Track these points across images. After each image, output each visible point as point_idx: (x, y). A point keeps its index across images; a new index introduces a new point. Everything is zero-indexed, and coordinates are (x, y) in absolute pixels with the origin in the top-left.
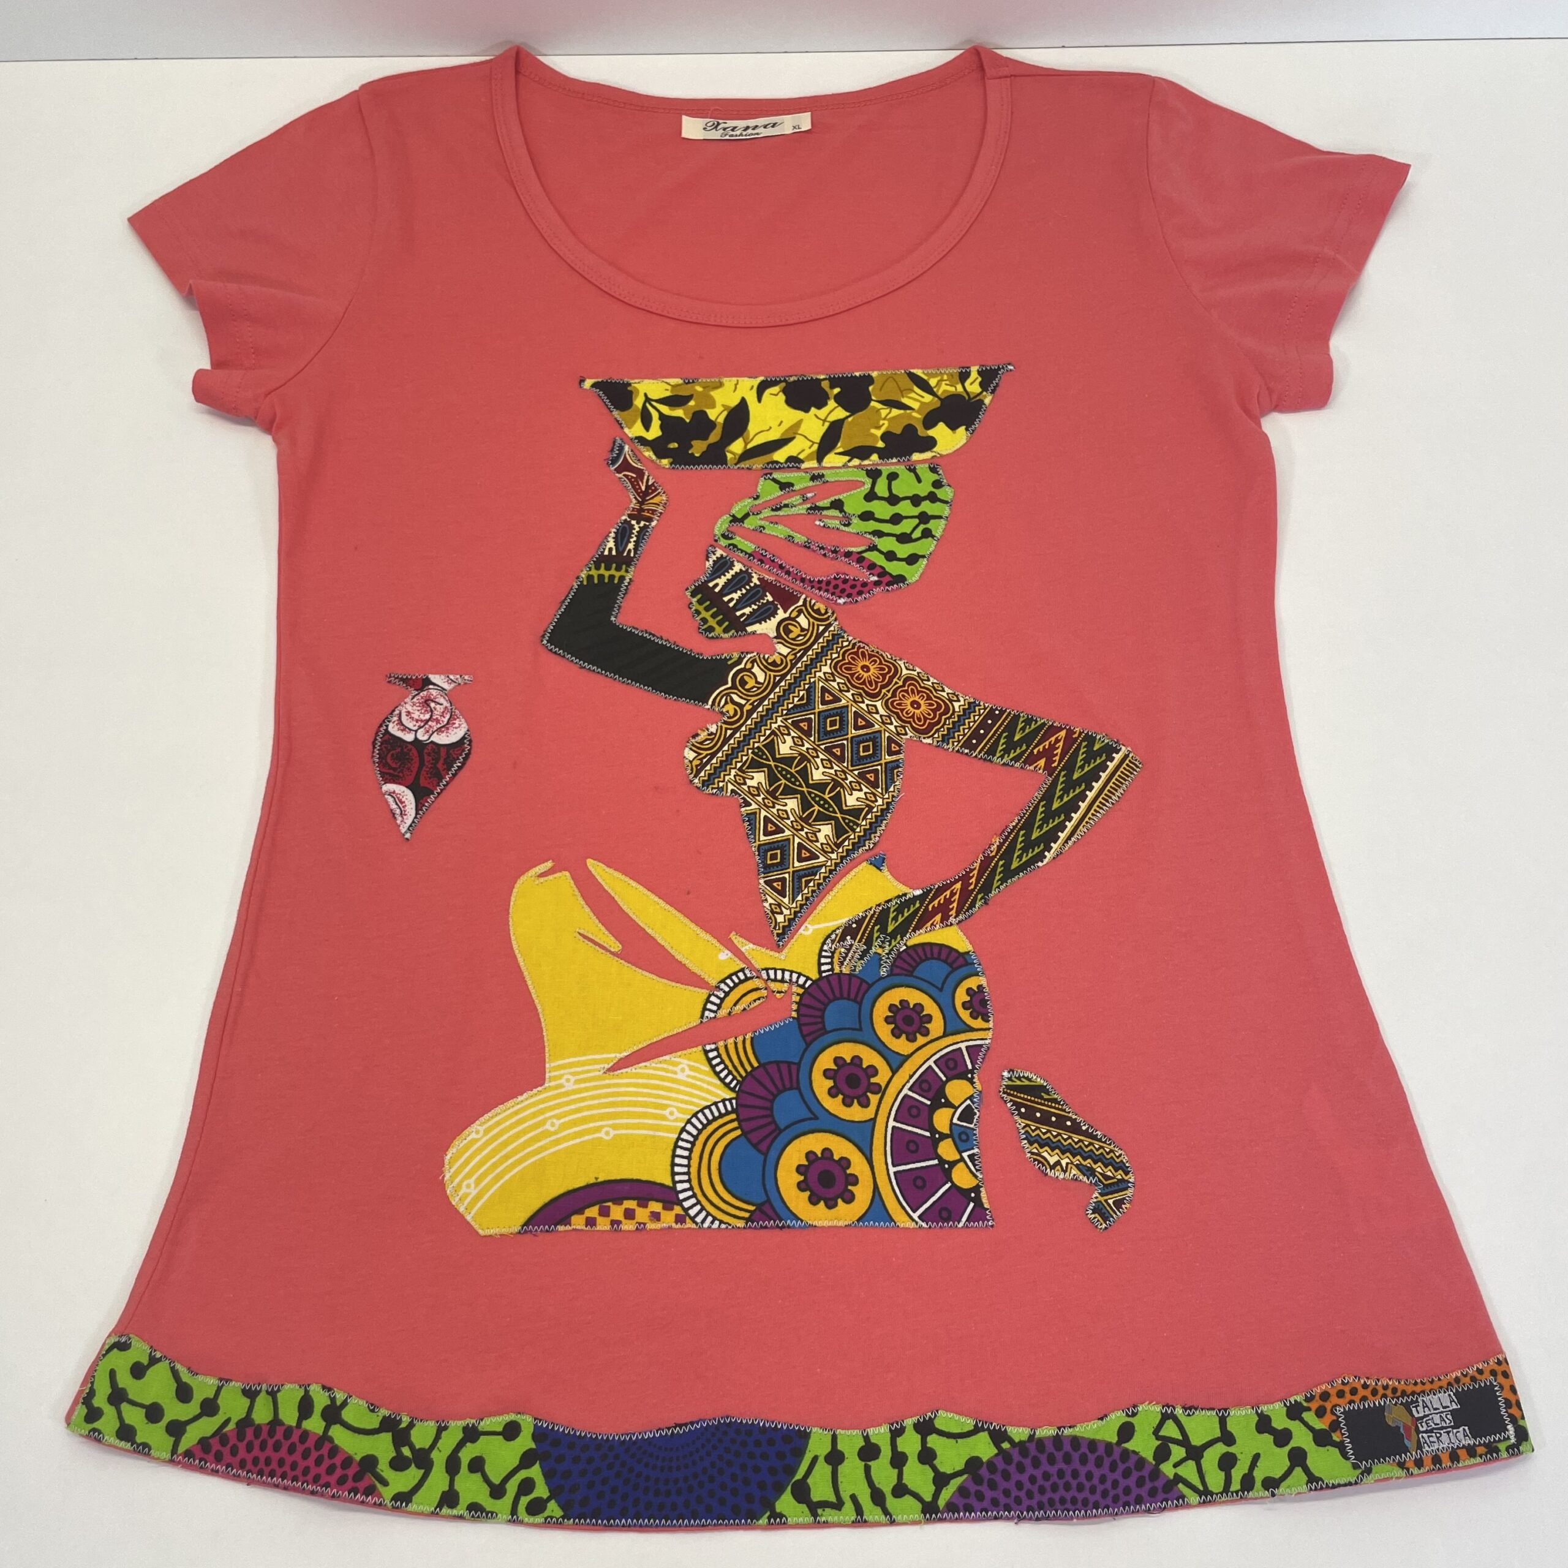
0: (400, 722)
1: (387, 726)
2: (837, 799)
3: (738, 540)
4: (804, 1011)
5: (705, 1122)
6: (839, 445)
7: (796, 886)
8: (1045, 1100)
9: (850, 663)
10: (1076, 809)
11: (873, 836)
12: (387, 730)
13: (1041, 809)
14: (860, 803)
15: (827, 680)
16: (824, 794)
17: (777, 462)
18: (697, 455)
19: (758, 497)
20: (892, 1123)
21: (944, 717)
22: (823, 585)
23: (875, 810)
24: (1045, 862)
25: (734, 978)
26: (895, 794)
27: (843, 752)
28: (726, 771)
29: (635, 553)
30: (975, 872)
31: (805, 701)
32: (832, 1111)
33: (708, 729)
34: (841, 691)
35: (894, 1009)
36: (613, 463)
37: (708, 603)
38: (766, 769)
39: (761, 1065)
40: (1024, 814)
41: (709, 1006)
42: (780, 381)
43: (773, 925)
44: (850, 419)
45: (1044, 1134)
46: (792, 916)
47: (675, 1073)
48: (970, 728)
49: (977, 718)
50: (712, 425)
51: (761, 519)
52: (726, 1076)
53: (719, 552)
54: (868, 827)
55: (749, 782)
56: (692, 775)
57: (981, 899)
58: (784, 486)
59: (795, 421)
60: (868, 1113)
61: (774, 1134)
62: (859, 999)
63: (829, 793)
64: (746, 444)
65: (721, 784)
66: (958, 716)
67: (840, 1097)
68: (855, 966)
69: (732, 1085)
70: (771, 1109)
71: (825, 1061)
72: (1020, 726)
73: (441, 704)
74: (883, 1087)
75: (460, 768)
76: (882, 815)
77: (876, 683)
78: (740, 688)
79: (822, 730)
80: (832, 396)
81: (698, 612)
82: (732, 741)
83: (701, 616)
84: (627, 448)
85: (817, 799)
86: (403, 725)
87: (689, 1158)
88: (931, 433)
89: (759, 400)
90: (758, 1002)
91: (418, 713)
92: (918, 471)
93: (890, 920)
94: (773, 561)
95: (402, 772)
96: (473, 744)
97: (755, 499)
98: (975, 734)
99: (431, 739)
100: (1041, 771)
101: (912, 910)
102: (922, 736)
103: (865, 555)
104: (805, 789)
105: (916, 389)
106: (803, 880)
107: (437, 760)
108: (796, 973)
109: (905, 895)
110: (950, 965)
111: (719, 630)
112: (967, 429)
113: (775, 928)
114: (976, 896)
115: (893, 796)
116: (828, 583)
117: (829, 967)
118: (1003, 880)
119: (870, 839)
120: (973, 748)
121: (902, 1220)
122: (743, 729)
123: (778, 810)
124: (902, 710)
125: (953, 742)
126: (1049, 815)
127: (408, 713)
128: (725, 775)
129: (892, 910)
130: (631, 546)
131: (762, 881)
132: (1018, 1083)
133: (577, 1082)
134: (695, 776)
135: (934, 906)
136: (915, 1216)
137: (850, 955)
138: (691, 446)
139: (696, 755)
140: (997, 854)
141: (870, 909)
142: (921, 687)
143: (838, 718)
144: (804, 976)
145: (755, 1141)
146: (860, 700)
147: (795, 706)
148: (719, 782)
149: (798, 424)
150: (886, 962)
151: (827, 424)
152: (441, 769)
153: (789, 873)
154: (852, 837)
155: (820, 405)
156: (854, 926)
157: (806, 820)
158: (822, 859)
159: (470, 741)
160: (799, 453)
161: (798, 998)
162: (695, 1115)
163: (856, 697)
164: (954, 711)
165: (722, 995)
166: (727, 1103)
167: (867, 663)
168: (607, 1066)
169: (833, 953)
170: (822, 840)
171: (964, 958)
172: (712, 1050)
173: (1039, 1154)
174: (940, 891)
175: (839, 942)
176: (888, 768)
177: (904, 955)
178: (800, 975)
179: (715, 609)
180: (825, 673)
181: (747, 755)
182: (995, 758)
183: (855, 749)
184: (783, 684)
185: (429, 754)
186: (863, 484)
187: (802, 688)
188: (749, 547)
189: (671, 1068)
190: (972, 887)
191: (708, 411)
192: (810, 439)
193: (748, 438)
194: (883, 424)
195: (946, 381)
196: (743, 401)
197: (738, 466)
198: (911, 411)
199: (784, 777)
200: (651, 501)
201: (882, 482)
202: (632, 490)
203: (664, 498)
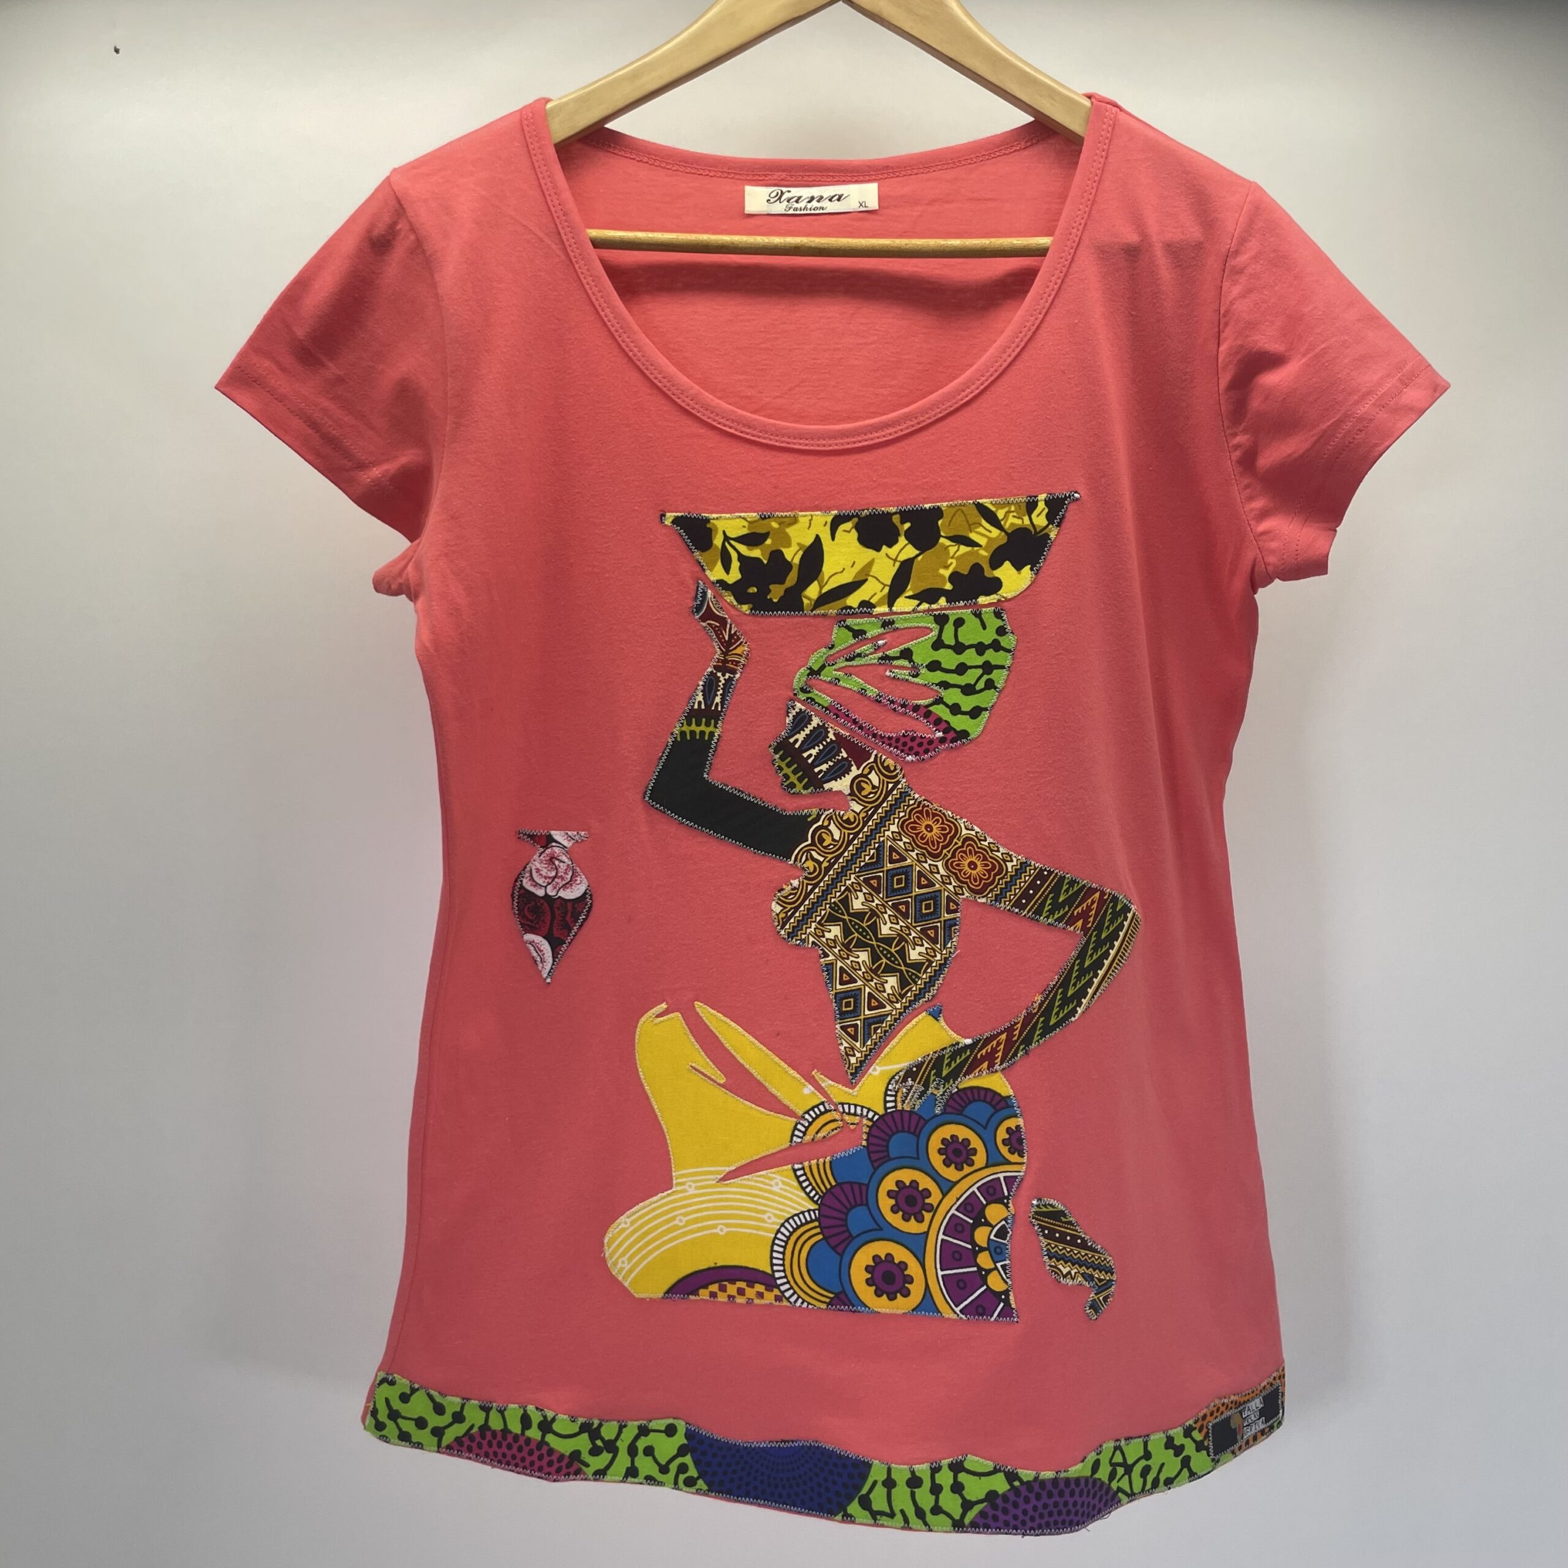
0: (532, 878)
1: (521, 881)
2: (902, 953)
3: (816, 694)
4: (873, 1140)
5: (795, 1226)
6: (909, 587)
7: (866, 1032)
8: (1063, 1223)
9: (915, 822)
10: (1101, 966)
11: (931, 988)
12: (521, 885)
13: (1076, 968)
14: (921, 958)
15: (894, 839)
16: (891, 948)
17: (851, 608)
18: (775, 600)
19: (833, 646)
20: (941, 1236)
21: (997, 877)
22: (893, 741)
23: (934, 964)
24: (1077, 1017)
25: (816, 1110)
26: (952, 951)
27: (907, 909)
28: (807, 924)
29: (722, 708)
30: (1019, 1025)
31: (874, 860)
32: (894, 1225)
33: (791, 884)
34: (907, 850)
35: (946, 1142)
36: (698, 611)
37: (789, 759)
38: (841, 923)
39: (838, 1184)
40: (1063, 973)
41: (797, 1133)
42: (853, 516)
43: (847, 1066)
44: (920, 558)
45: (1061, 1250)
46: (863, 1059)
47: (771, 1186)
48: (1020, 888)
49: (1027, 877)
50: (788, 566)
52: (811, 1191)
53: (799, 706)
54: (928, 980)
55: (827, 935)
56: (779, 927)
57: (1022, 1050)
58: (858, 633)
59: (867, 561)
60: (922, 1228)
61: (848, 1240)
62: (917, 1133)
63: (895, 947)
64: (821, 588)
65: (803, 936)
66: (1011, 876)
67: (901, 1213)
68: (914, 1105)
69: (816, 1199)
70: (846, 1220)
71: (889, 1183)
72: (1065, 888)
73: (564, 862)
74: (935, 1207)
75: (585, 920)
76: (940, 970)
77: (938, 843)
78: (819, 846)
79: (889, 887)
80: (902, 533)
81: (781, 769)
82: (812, 896)
83: (783, 772)
84: (710, 593)
85: (885, 952)
86: (534, 881)
87: (783, 1253)
88: (997, 573)
89: (833, 538)
90: (835, 1132)
91: (545, 870)
92: (983, 616)
93: (944, 1066)
94: (848, 716)
95: (538, 923)
96: (594, 898)
97: (830, 649)
98: (1025, 894)
99: (559, 895)
100: (1078, 932)
101: (963, 1057)
102: (977, 896)
103: (931, 708)
104: (874, 943)
105: (984, 522)
106: (873, 1027)
107: (566, 913)
108: (866, 1108)
109: (958, 1043)
110: (994, 1107)
111: (799, 787)
112: (1032, 569)
113: (849, 1068)
114: (1019, 1046)
115: (950, 952)
116: (898, 740)
117: (893, 1104)
118: (1042, 1035)
119: (929, 992)
120: (1023, 907)
121: (947, 1313)
122: (822, 884)
123: (852, 961)
124: (960, 871)
125: (1005, 902)
127: (538, 870)
128: (806, 928)
129: (947, 1056)
130: (718, 699)
131: (838, 1026)
132: (1044, 1209)
133: (697, 1188)
134: (782, 928)
135: (982, 1054)
136: (957, 1310)
137: (910, 1094)
138: (770, 591)
139: (782, 908)
140: (1038, 1011)
141: (928, 1056)
142: (978, 848)
143: (903, 876)
144: (873, 1111)
145: (833, 1245)
146: (923, 860)
147: (867, 865)
148: (801, 934)
149: (870, 564)
150: (940, 1102)
151: (898, 564)
152: (570, 921)
153: (860, 1020)
154: (914, 989)
155: (891, 543)
156: (914, 1069)
157: (875, 971)
158: (888, 1008)
159: (591, 896)
160: (871, 598)
161: (868, 1129)
162: (787, 1220)
163: (920, 856)
164: (1007, 871)
165: (807, 1124)
166: (812, 1213)
167: (930, 823)
168: (719, 1177)
169: (897, 1092)
170: (889, 991)
171: (1007, 1103)
172: (799, 1169)
173: (1056, 1267)
174: (988, 1041)
175: (901, 1083)
176: (947, 926)
177: (956, 1097)
178: (869, 1110)
179: (795, 766)
180: (892, 832)
181: (824, 911)
182: (1042, 918)
183: (918, 907)
184: (856, 842)
185: (558, 908)
186: (931, 630)
187: (872, 847)
188: (826, 700)
189: (767, 1181)
190: (1015, 1038)
191: (784, 551)
192: (881, 580)
193: (823, 582)
194: (952, 563)
195: (1013, 512)
196: (818, 539)
197: (814, 612)
198: (978, 548)
199: (857, 930)
200: (734, 652)
201: (949, 628)
202: (717, 640)
203: (746, 649)
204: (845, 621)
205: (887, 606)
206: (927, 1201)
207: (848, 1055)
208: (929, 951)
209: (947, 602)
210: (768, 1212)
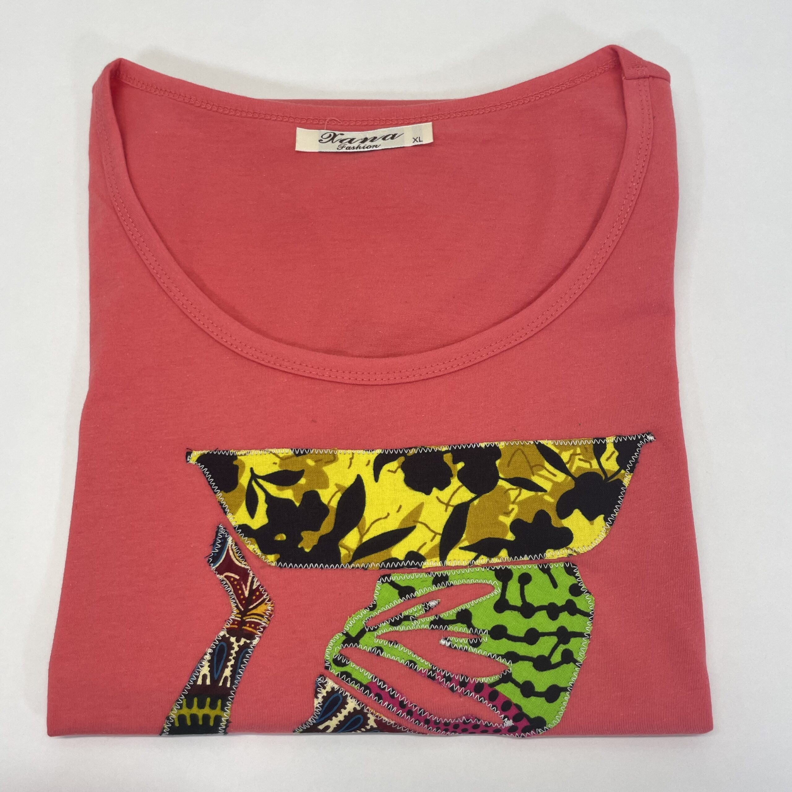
3: (352, 667)
6: (464, 536)
17: (396, 560)
18: (307, 550)
19: (375, 606)
29: (232, 683)
36: (215, 560)
42: (399, 455)
44: (476, 502)
50: (324, 510)
51: (378, 637)
53: (330, 684)
58: (405, 591)
59: (415, 505)
64: (362, 536)
80: (455, 473)
84: (230, 540)
88: (567, 523)
89: (376, 479)
92: (553, 572)
94: (393, 696)
103: (497, 688)
105: (547, 465)
112: (606, 520)
116: (456, 726)
130: (228, 672)
138: (301, 539)
149: (418, 509)
151: (450, 509)
155: (443, 484)
160: (419, 549)
186: (493, 588)
188: (365, 676)
191: (320, 492)
192: (432, 528)
193: (363, 529)
194: (513, 509)
195: (579, 454)
196: (359, 481)
197: (353, 565)
198: (543, 493)
200: (254, 611)
201: (513, 586)
202: (234, 596)
203: (269, 608)
204: (389, 576)
205: (438, 559)
209: (509, 556)
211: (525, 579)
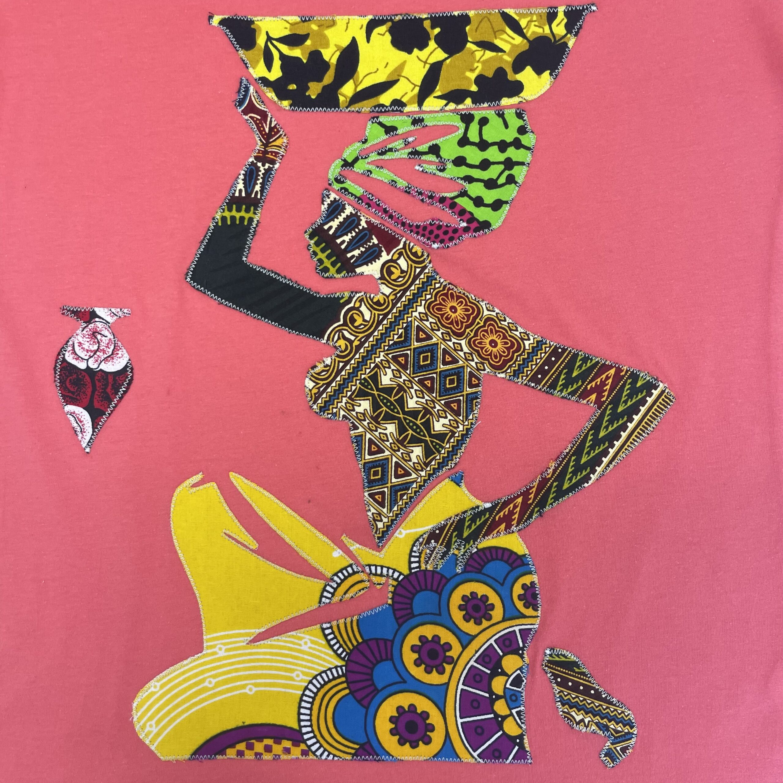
0: (74, 352)
1: (64, 355)
2: (427, 425)
3: (348, 184)
4: (397, 599)
5: (322, 682)
6: (438, 87)
7: (393, 499)
8: (576, 673)
10: (618, 437)
11: (454, 457)
12: (64, 358)
13: (590, 438)
14: (445, 429)
15: (421, 320)
16: (417, 420)
17: (383, 106)
18: (313, 97)
19: (366, 141)
20: (461, 686)
21: (516, 354)
22: (420, 230)
23: (457, 435)
24: (590, 484)
25: (344, 572)
26: (474, 422)
27: (432, 384)
28: (338, 399)
29: (262, 195)
30: (534, 489)
31: (403, 339)
32: (417, 677)
33: (324, 362)
34: (433, 330)
35: (466, 599)
36: (241, 104)
37: (324, 245)
38: (370, 398)
39: (364, 641)
40: (576, 442)
41: (325, 594)
42: (387, 20)
43: (374, 531)
44: (448, 61)
45: (574, 698)
46: (389, 524)
47: (300, 645)
48: (536, 364)
49: (543, 355)
50: (326, 65)
51: (368, 163)
52: (338, 649)
53: (333, 196)
54: (451, 449)
55: (357, 409)
56: (312, 402)
57: (537, 512)
58: (390, 130)
59: (399, 63)
60: (444, 679)
61: (373, 694)
62: (439, 591)
63: (420, 420)
64: (356, 87)
65: (335, 410)
66: (528, 353)
67: (423, 666)
68: (437, 565)
69: (343, 656)
70: (371, 675)
71: (413, 639)
72: (578, 364)
73: (106, 337)
74: (455, 659)
75: (125, 392)
76: (462, 440)
77: (462, 323)
78: (350, 325)
79: (416, 364)
80: (432, 36)
81: (315, 253)
82: (343, 373)
83: (318, 257)
84: (252, 89)
85: (411, 424)
86: (76, 354)
87: (311, 709)
88: (519, 77)
89: (368, 40)
90: (362, 592)
91: (87, 344)
92: (505, 116)
93: (465, 527)
94: (379, 205)
95: (79, 394)
96: (134, 371)
97: (364, 143)
98: (541, 370)
99: (100, 367)
100: (592, 405)
101: (483, 519)
102: (498, 371)
104: (401, 416)
105: (508, 30)
106: (399, 493)
107: (106, 385)
108: (392, 569)
109: (478, 507)
110: (511, 565)
111: (333, 270)
112: (551, 74)
113: (376, 533)
114: (534, 509)
115: (472, 424)
116: (425, 228)
117: (417, 565)
118: (556, 499)
119: (452, 460)
120: (538, 382)
121: (465, 757)
122: (353, 362)
123: (380, 433)
124: (482, 348)
125: (522, 377)
126: (597, 442)
127: (80, 344)
128: (337, 402)
129: (467, 519)
130: (258, 188)
131: (366, 494)
132: (557, 659)
133: (227, 650)
134: (314, 403)
135: (500, 517)
136: (475, 754)
137: (433, 555)
138: (308, 88)
139: (315, 384)
140: (552, 477)
141: (450, 518)
142: (499, 327)
143: (429, 354)
144: (398, 572)
145: (359, 699)
146: (448, 338)
147: (395, 343)
148: (333, 408)
149: (401, 67)
150: (461, 562)
151: (428, 66)
152: (110, 393)
153: (387, 487)
154: (438, 457)
155: (422, 46)
156: (437, 532)
157: (401, 442)
158: (414, 476)
159: (132, 369)
160: (402, 97)
161: (393, 588)
162: (315, 677)
163: (444, 335)
164: (525, 349)
165: (335, 586)
166: (339, 669)
167: (455, 304)
168: (249, 639)
169: (421, 553)
170: (414, 460)
171: (522, 560)
172: (327, 628)
173: (568, 713)
174: (506, 504)
175: (425, 545)
176: (469, 399)
177: (475, 557)
178: (394, 570)
179: (329, 251)
180: (420, 313)
181: (355, 386)
182: (556, 391)
183: (442, 382)
184: (385, 322)
185: (99, 381)
186: (458, 128)
187: (401, 327)
188: (358, 191)
189: (296, 641)
190: (531, 501)
191: (323, 51)
192: (412, 81)
193: (358, 81)
194: (477, 67)
195: (535, 21)
196: (354, 42)
197: (349, 109)
198: (502, 53)
199: (385, 405)
200: (274, 144)
201: (474, 127)
202: (258, 132)
203: (285, 141)
204: (377, 118)
205: (416, 105)
206: (448, 654)
207: (375, 520)
208: (452, 422)
209: (473, 103)
210: (297, 670)
211: (484, 122)
